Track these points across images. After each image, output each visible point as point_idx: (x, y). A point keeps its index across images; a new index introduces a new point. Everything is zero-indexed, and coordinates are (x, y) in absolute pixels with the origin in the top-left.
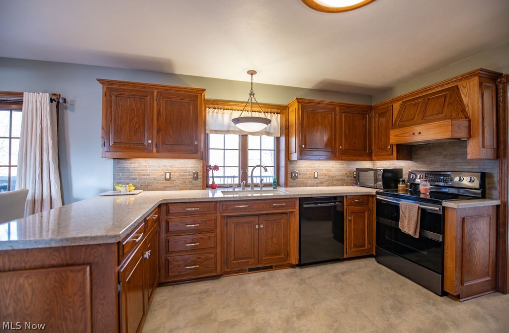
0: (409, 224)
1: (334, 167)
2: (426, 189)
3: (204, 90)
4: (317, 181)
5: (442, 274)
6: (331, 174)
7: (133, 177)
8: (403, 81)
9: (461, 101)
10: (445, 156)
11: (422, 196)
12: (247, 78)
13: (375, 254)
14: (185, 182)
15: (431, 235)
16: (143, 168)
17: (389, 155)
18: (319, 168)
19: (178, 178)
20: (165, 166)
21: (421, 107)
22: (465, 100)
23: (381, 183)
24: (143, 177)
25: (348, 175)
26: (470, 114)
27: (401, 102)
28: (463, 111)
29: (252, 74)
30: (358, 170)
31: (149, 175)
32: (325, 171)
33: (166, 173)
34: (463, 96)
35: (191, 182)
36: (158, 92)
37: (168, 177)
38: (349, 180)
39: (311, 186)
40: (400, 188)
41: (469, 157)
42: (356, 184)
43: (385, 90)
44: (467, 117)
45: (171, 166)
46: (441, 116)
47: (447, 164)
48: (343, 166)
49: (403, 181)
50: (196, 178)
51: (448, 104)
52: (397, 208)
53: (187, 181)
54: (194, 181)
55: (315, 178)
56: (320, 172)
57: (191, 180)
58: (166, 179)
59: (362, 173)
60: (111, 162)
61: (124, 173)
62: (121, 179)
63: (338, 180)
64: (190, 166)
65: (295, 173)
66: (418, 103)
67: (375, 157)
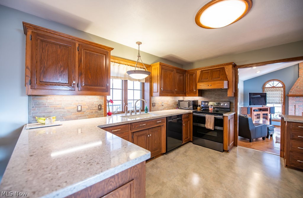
0: (210, 124)
1: (169, 100)
2: (211, 109)
3: (112, 49)
4: (163, 107)
5: (223, 143)
6: (169, 103)
7: (49, 110)
8: (200, 61)
9: (226, 73)
10: (216, 95)
11: (210, 112)
12: (136, 47)
13: (192, 140)
14: (92, 112)
15: (218, 128)
16: (58, 103)
17: (195, 94)
18: (164, 100)
19: (87, 109)
20: (77, 101)
21: (210, 74)
22: (227, 74)
23: (191, 107)
24: (59, 110)
25: (175, 103)
26: (229, 79)
27: (200, 70)
28: (227, 78)
29: (139, 44)
30: (180, 101)
31: (64, 108)
32: (166, 102)
33: (78, 106)
34: (226, 72)
35: (97, 112)
36: (79, 44)
37: (79, 109)
38: (175, 106)
39: (161, 110)
40: (198, 109)
41: (228, 96)
42: (178, 108)
44: (228, 81)
45: (82, 101)
46: (219, 79)
47: (216, 98)
48: (173, 99)
49: (199, 106)
50: (100, 109)
51: (222, 75)
52: (204, 118)
53: (94, 111)
54: (99, 111)
55: (162, 106)
56: (164, 102)
57: (97, 110)
58: (78, 111)
59: (181, 102)
61: (40, 107)
62: (37, 113)
63: (171, 106)
64: (96, 100)
65: (154, 103)
66: (209, 72)
67: (187, 95)
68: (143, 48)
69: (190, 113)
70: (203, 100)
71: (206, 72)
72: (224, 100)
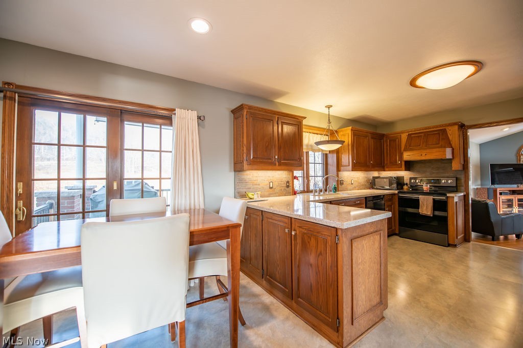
1: (359, 176)
2: (427, 188)
3: (305, 118)
4: (353, 186)
5: (448, 234)
6: (360, 181)
7: (249, 186)
8: (405, 120)
9: (449, 138)
10: (433, 168)
11: (425, 191)
12: (326, 111)
13: (397, 233)
14: (281, 190)
15: (440, 213)
16: (255, 179)
17: (399, 167)
18: (354, 176)
19: (277, 186)
20: (269, 177)
21: (423, 139)
22: (450, 138)
23: (395, 185)
24: (256, 186)
25: (368, 181)
26: (453, 145)
27: (407, 134)
28: (450, 143)
29: (329, 108)
30: (374, 178)
31: (259, 185)
32: (356, 179)
33: (270, 183)
34: (449, 135)
35: (285, 190)
36: (278, 118)
37: (271, 186)
38: (368, 185)
39: (351, 190)
40: (405, 189)
41: (453, 169)
42: (373, 188)
43: (389, 124)
44: (452, 147)
45: (273, 176)
46: (438, 145)
47: (434, 173)
48: (365, 175)
49: (407, 184)
50: (288, 187)
51: (442, 139)
52: (417, 201)
53: (283, 189)
54: (287, 189)
55: (352, 184)
56: (354, 179)
57: (285, 188)
58: (270, 188)
59: (376, 180)
60: (233, 173)
61: (242, 183)
62: (240, 188)
63: (363, 185)
64: (284, 176)
65: (342, 180)
66: (421, 136)
67: (387, 169)
68: (333, 112)
69: (394, 194)
70: (413, 176)
71: (417, 137)
72: (447, 175)
